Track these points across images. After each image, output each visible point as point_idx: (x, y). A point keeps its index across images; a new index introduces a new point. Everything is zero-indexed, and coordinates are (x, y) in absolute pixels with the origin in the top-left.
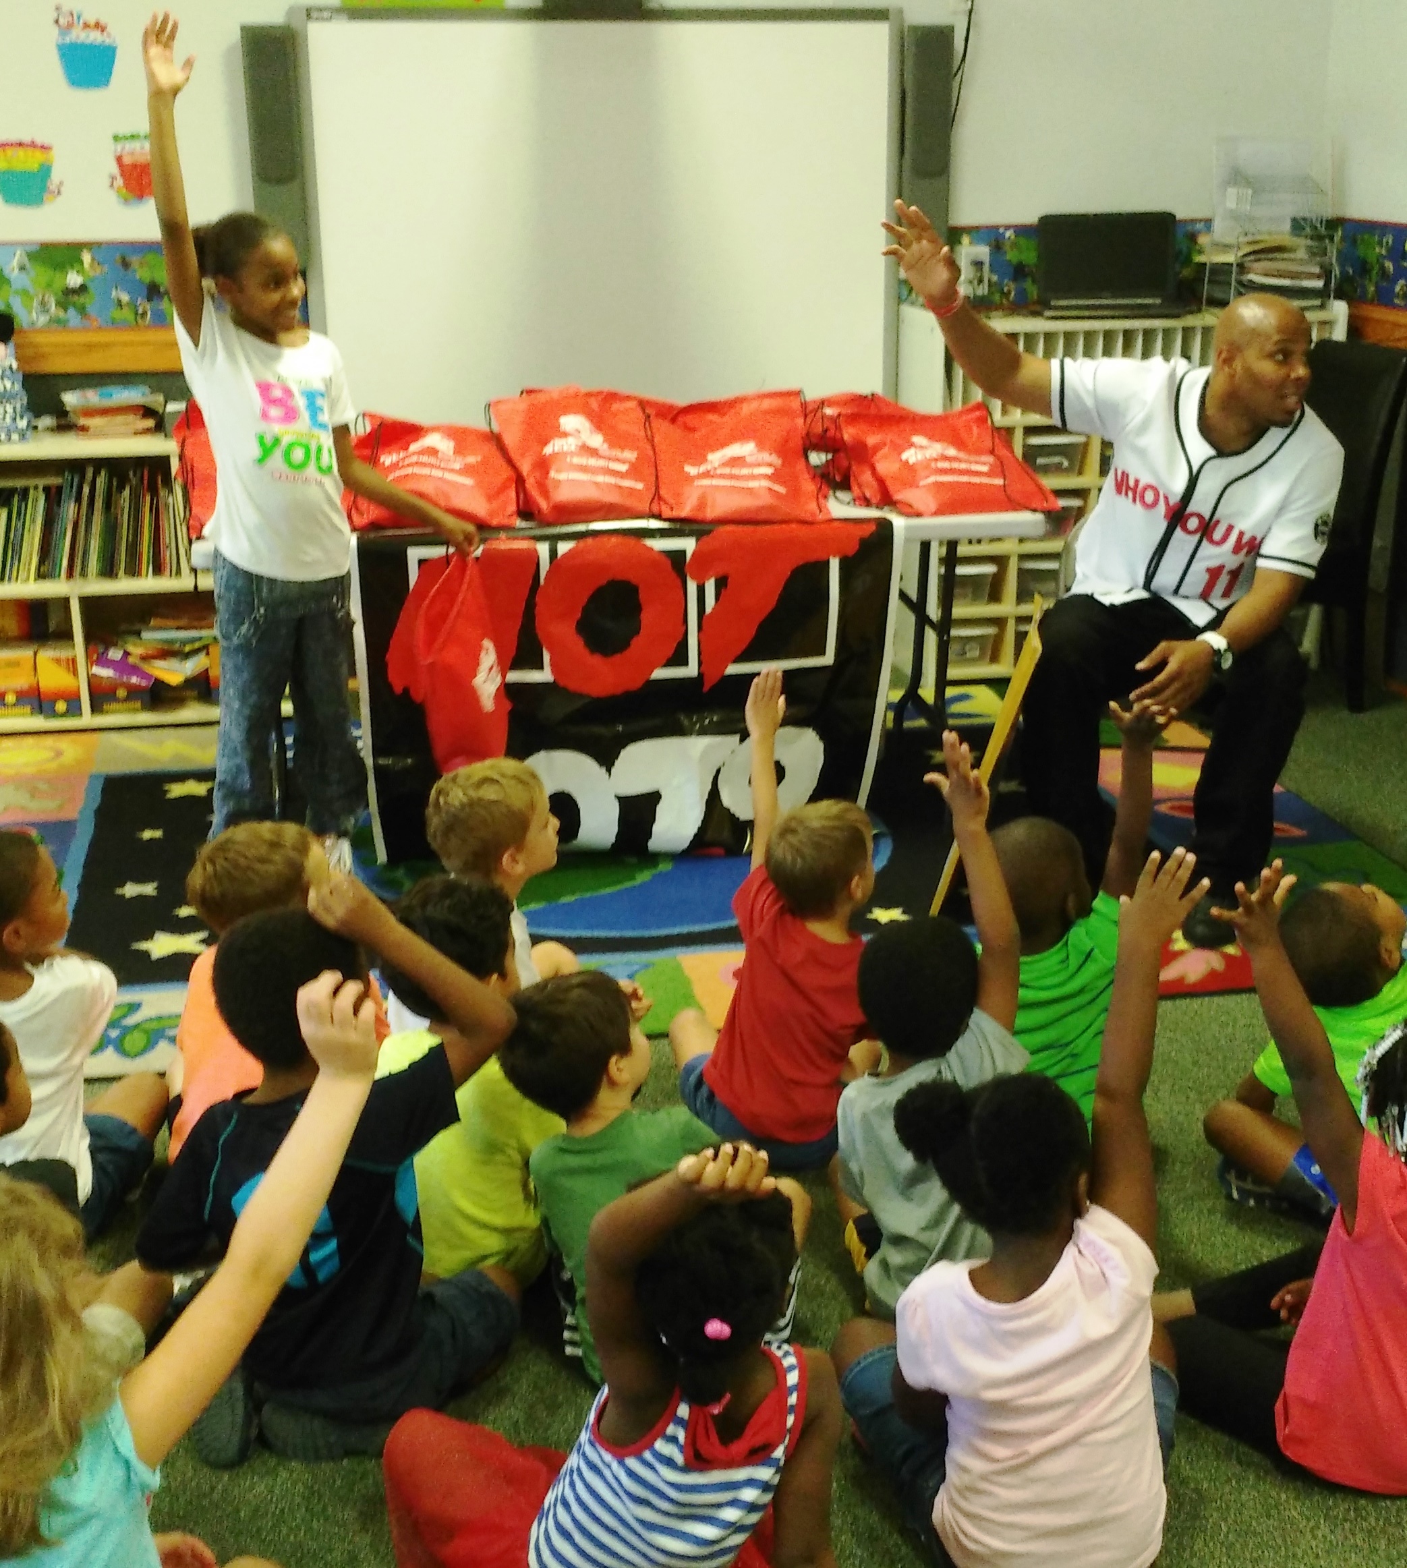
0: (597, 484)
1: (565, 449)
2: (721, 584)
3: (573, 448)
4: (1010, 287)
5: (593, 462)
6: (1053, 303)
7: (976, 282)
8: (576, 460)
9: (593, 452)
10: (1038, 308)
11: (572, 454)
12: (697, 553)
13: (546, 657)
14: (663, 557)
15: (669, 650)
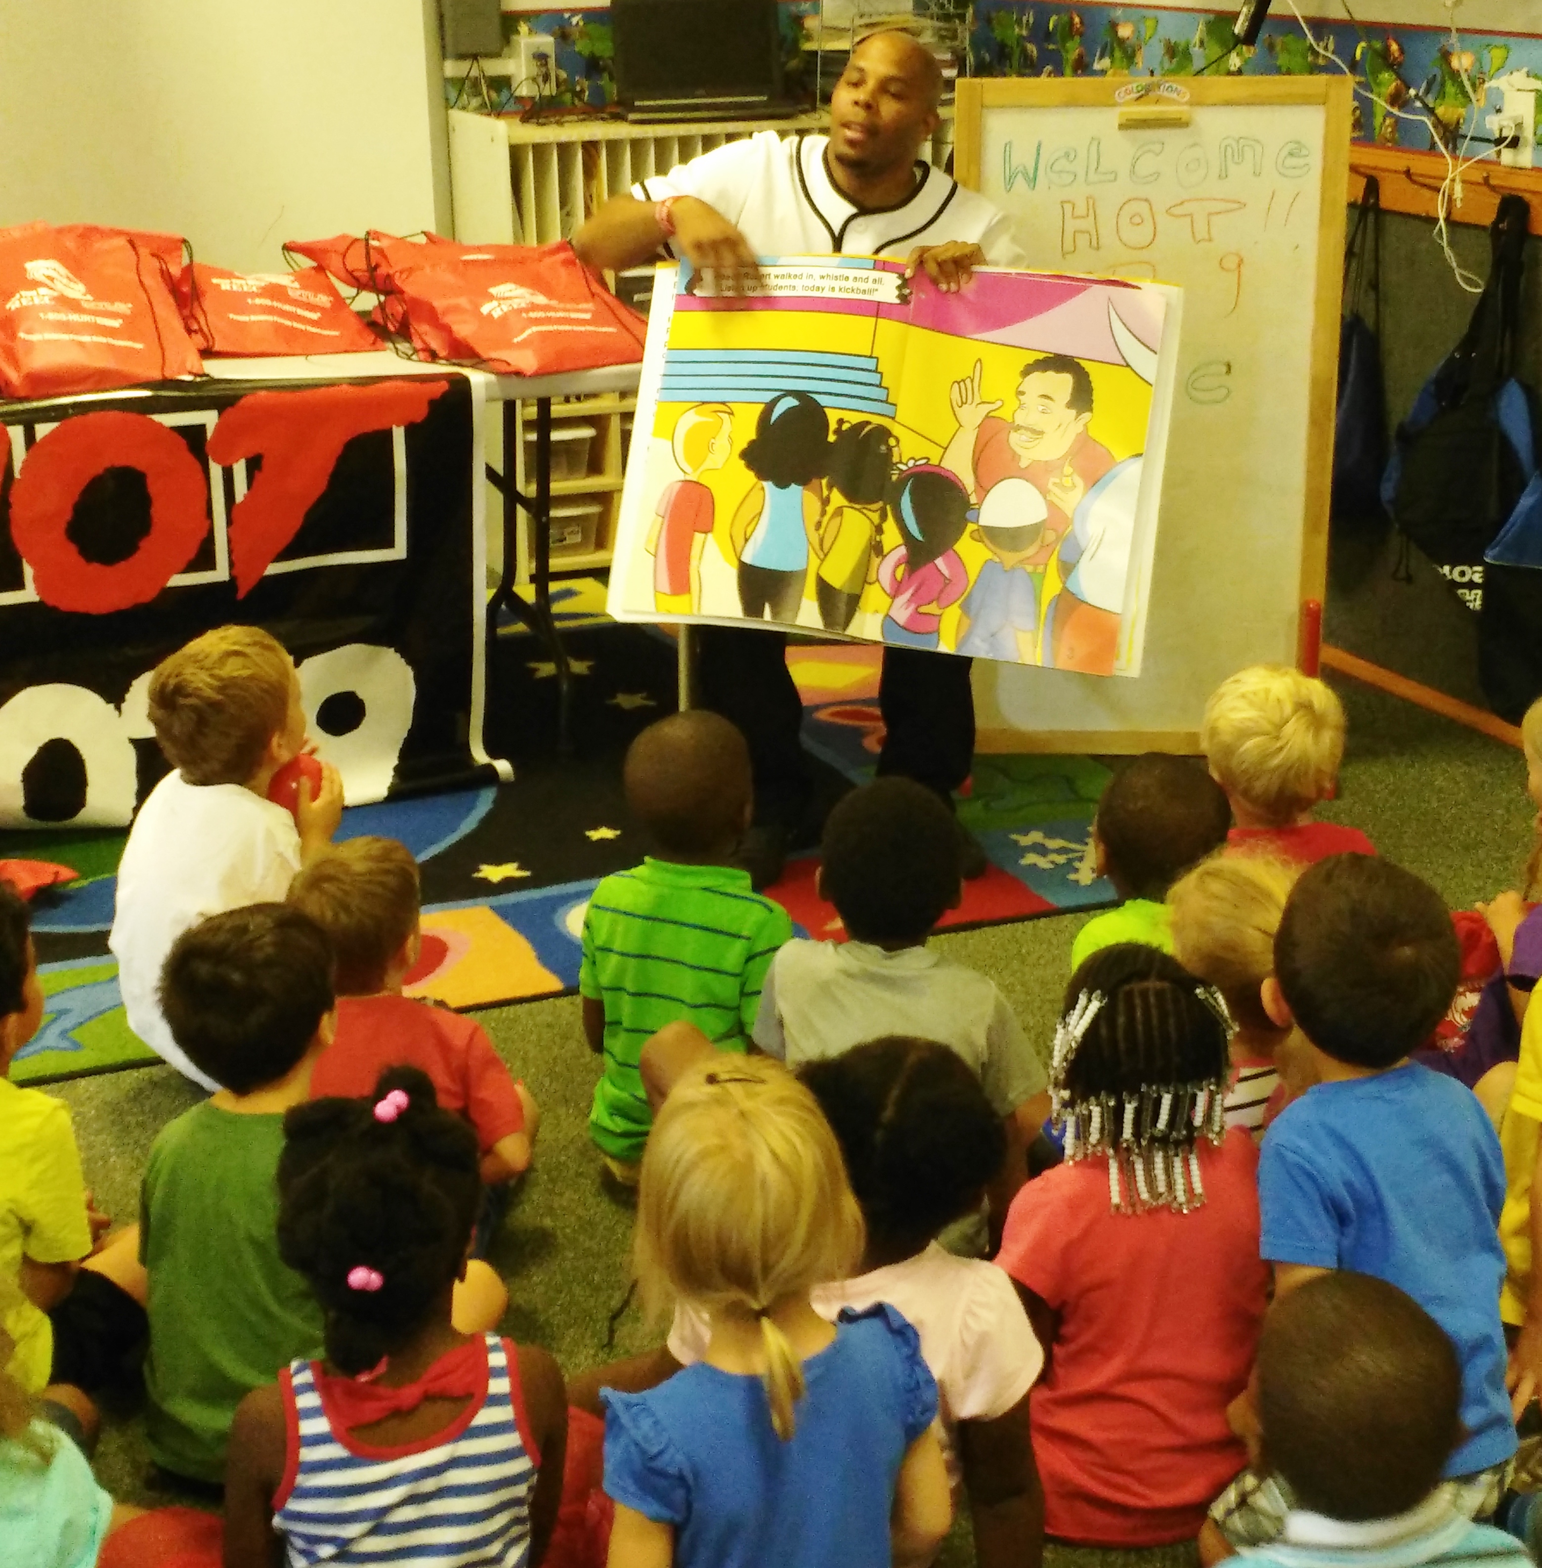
0: (81, 344)
1: (37, 301)
2: (254, 466)
3: (47, 301)
4: (583, 84)
5: (74, 317)
6: (637, 103)
7: (540, 80)
8: (52, 316)
9: (73, 305)
10: (619, 110)
11: (44, 308)
12: (218, 428)
13: (28, 572)
14: (175, 435)
15: (191, 552)
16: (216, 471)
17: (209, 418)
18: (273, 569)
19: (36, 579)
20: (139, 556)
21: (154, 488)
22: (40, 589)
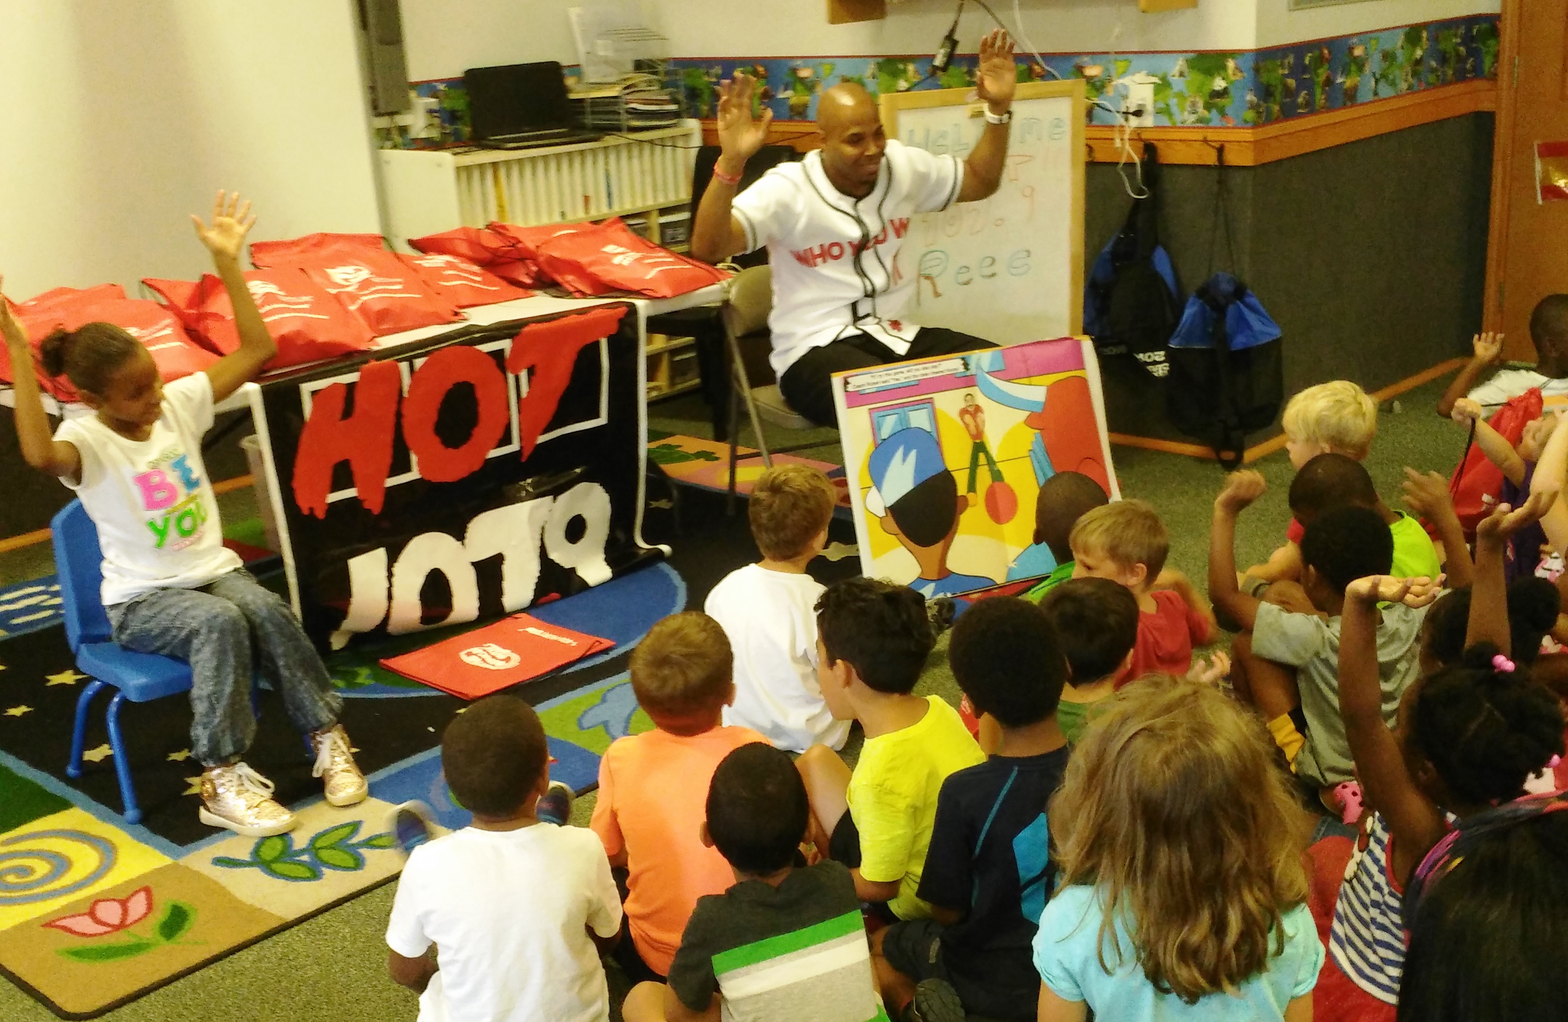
2: (531, 372)
6: (491, 138)
12: (513, 350)
13: (414, 459)
14: (490, 359)
15: (499, 434)
16: (511, 377)
17: (505, 345)
18: (542, 439)
19: (420, 463)
20: (473, 440)
21: (480, 394)
22: (421, 471)
